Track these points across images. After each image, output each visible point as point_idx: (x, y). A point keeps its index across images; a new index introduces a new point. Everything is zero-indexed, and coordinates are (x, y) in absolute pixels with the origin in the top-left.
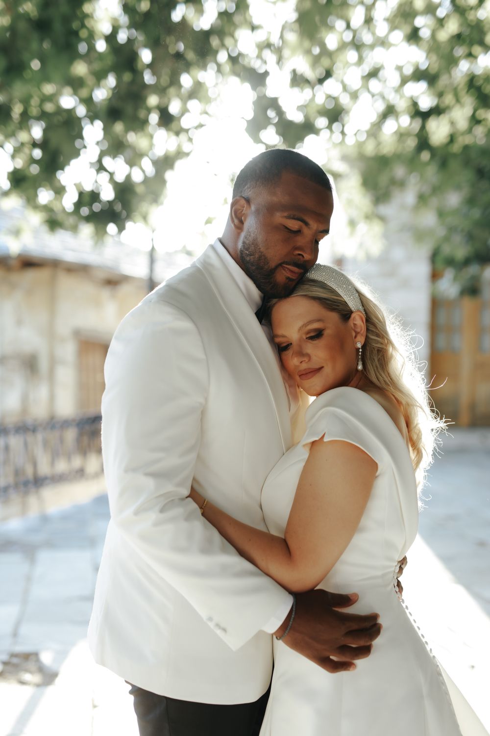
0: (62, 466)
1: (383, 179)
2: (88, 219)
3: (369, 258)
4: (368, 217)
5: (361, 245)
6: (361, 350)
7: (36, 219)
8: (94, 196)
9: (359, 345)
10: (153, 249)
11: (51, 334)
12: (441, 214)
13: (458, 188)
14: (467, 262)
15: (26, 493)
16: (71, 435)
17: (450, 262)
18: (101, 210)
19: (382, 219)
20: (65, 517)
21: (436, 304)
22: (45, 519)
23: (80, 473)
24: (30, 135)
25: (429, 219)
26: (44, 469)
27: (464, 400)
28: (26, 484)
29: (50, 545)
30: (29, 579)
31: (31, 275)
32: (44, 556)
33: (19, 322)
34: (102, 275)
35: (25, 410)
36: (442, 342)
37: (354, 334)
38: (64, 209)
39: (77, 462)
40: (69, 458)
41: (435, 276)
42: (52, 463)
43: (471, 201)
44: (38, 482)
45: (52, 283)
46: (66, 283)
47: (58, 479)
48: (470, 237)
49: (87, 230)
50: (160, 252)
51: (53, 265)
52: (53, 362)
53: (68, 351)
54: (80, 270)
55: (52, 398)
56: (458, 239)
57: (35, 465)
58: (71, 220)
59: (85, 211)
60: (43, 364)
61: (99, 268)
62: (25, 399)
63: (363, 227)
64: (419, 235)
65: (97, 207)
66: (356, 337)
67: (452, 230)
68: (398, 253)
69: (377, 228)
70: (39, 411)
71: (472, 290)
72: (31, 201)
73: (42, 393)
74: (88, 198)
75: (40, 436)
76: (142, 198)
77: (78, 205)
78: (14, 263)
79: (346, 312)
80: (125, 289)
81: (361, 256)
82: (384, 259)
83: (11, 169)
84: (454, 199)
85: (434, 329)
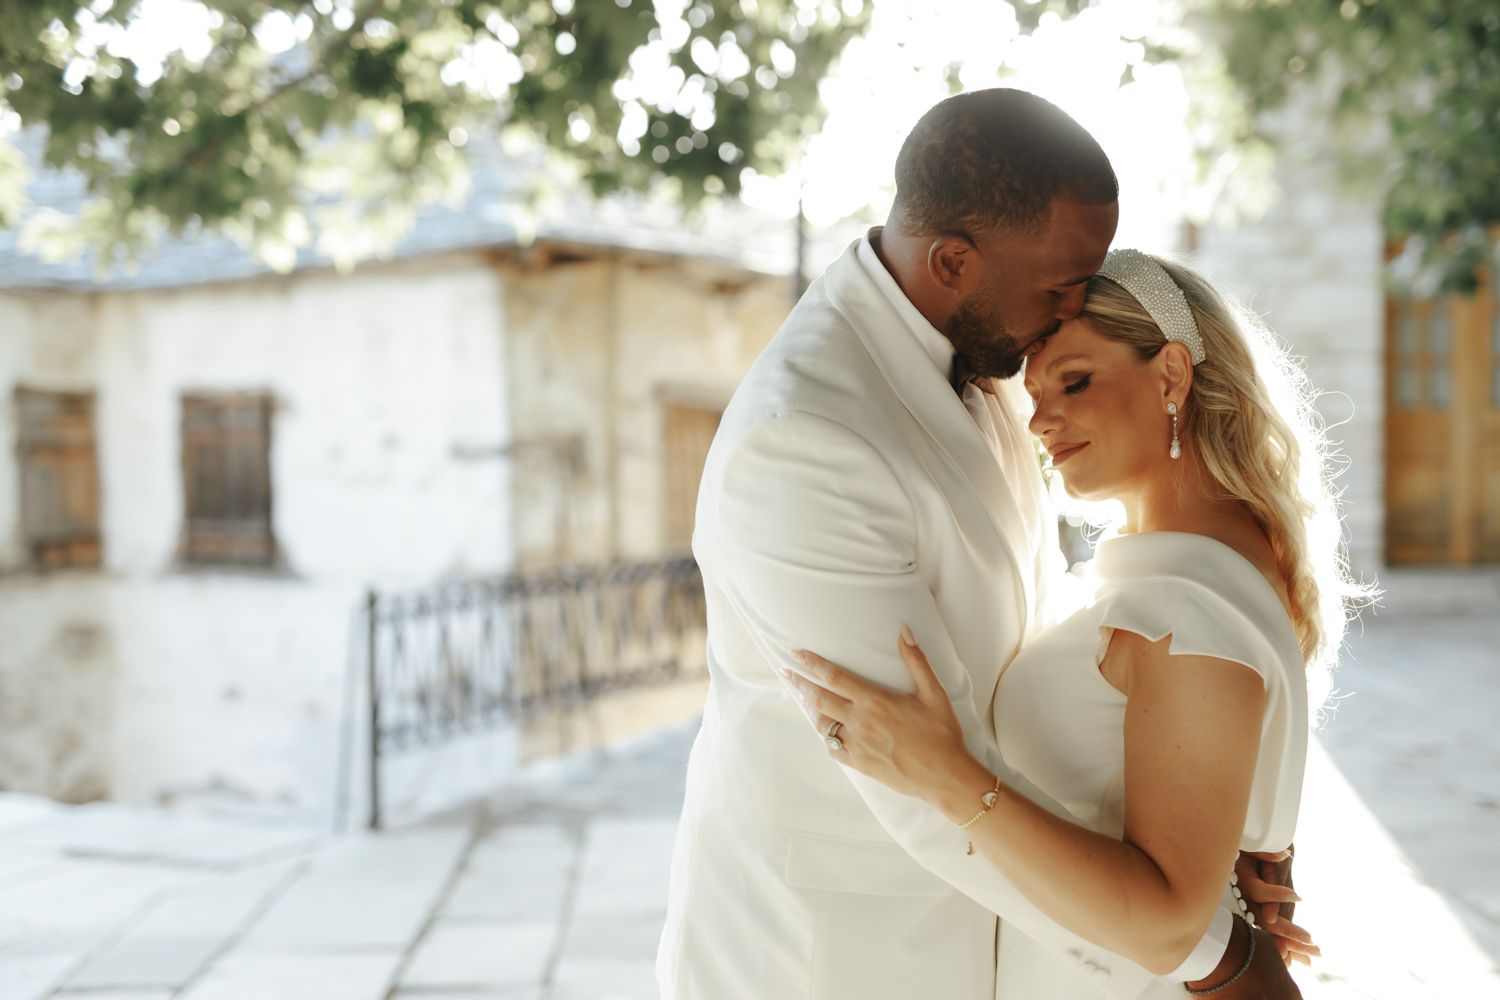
0: (634, 656)
1: (1271, 60)
2: (670, 168)
3: (1244, 221)
4: (1242, 140)
5: (1224, 195)
6: (1175, 419)
7: (568, 171)
8: (679, 125)
9: (1172, 409)
10: (801, 218)
11: (609, 395)
12: (1399, 125)
13: (1432, 68)
14: (1452, 221)
15: (568, 710)
16: (653, 593)
17: (1415, 222)
18: (694, 149)
19: (1271, 141)
20: (643, 756)
21: (1396, 310)
22: (603, 759)
23: (672, 670)
24: (551, 7)
25: (1372, 134)
26: (599, 661)
27: (1461, 506)
28: (565, 691)
29: (614, 809)
30: (573, 875)
31: (567, 279)
32: (602, 833)
33: (547, 374)
34: (707, 274)
35: (562, 546)
36: (1411, 389)
37: (1163, 387)
38: (620, 150)
39: (664, 648)
40: (648, 638)
41: (1391, 251)
42: (617, 649)
43: (1457, 97)
44: (589, 687)
45: (609, 295)
46: (638, 293)
47: (629, 681)
48: (1455, 170)
49: (667, 190)
50: (816, 222)
51: (610, 257)
52: (616, 451)
53: (644, 426)
54: (663, 265)
55: (615, 521)
56: (1428, 174)
57: (582, 653)
58: (635, 173)
59: (661, 154)
60: (596, 455)
61: (701, 258)
62: (562, 524)
63: (1230, 161)
64: (1350, 171)
65: (684, 145)
66: (1167, 394)
67: (1415, 157)
68: (1314, 207)
69: (1261, 159)
70: (590, 547)
71: (1466, 281)
72: (556, 136)
73: (593, 513)
74: (668, 127)
75: (588, 600)
76: (776, 119)
77: (649, 142)
78: (535, 257)
79: (1149, 344)
80: (754, 301)
81: (1227, 217)
82: (1280, 221)
83: (517, 76)
84: (1422, 94)
85: (1392, 361)
